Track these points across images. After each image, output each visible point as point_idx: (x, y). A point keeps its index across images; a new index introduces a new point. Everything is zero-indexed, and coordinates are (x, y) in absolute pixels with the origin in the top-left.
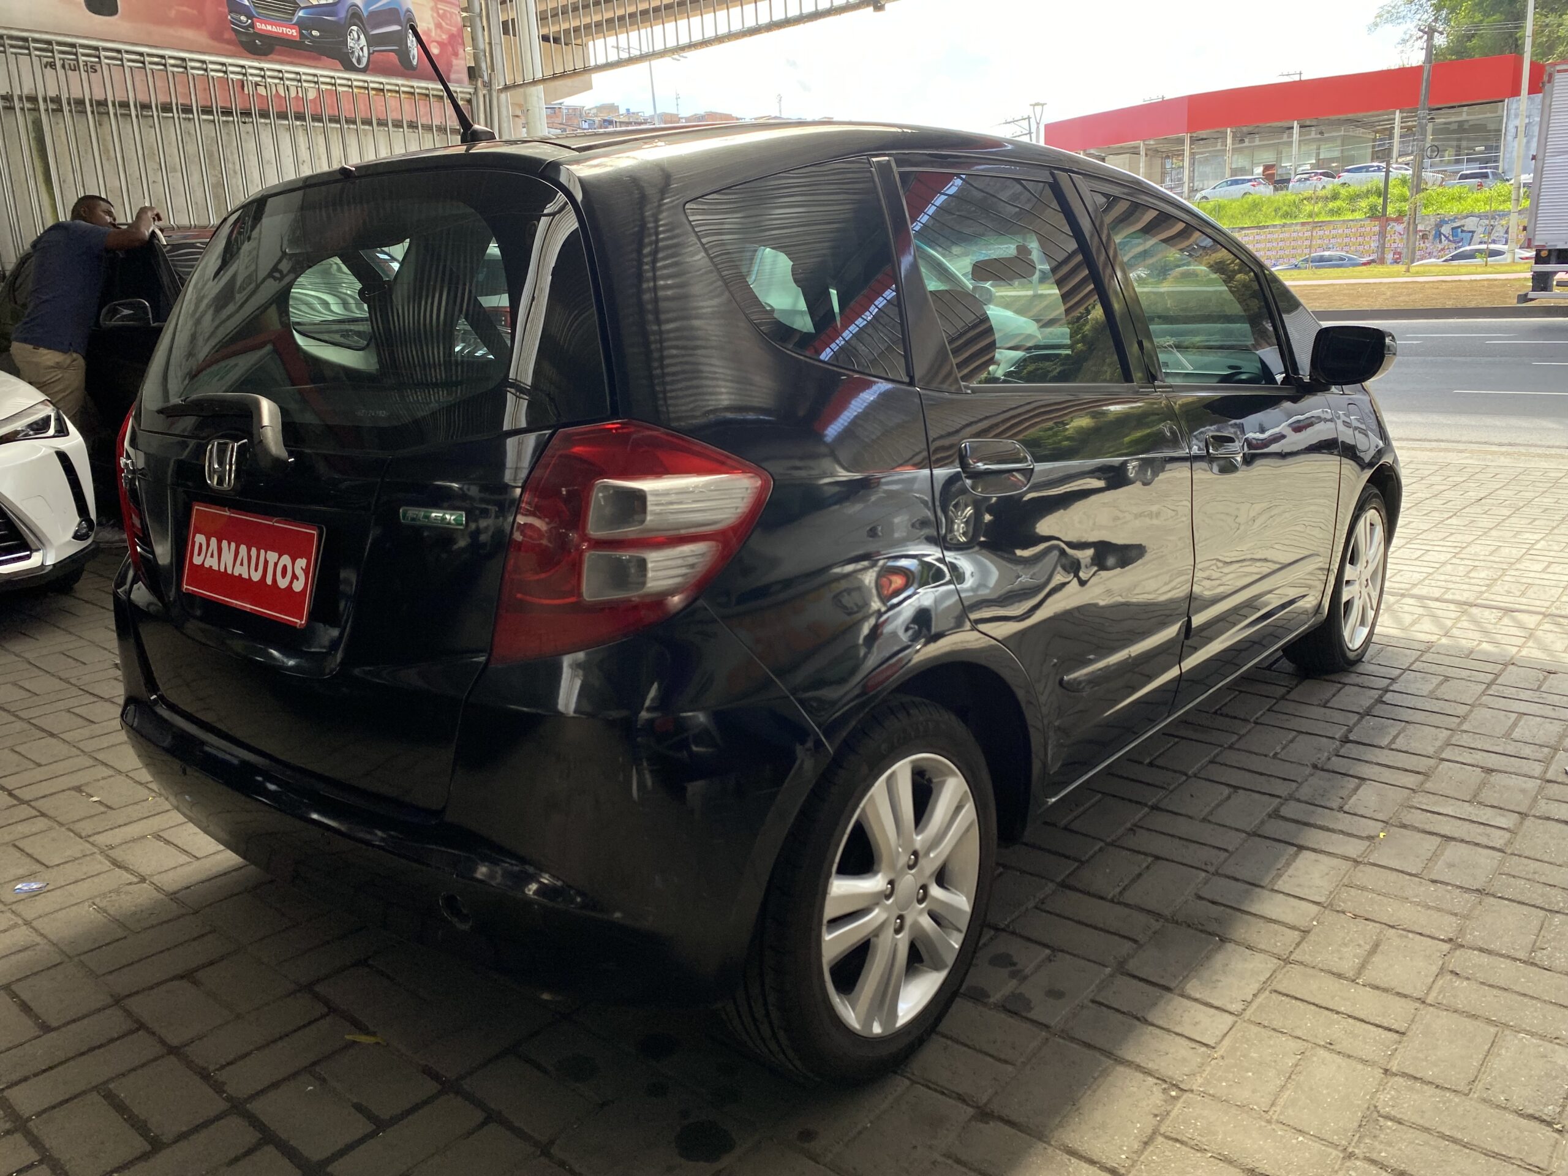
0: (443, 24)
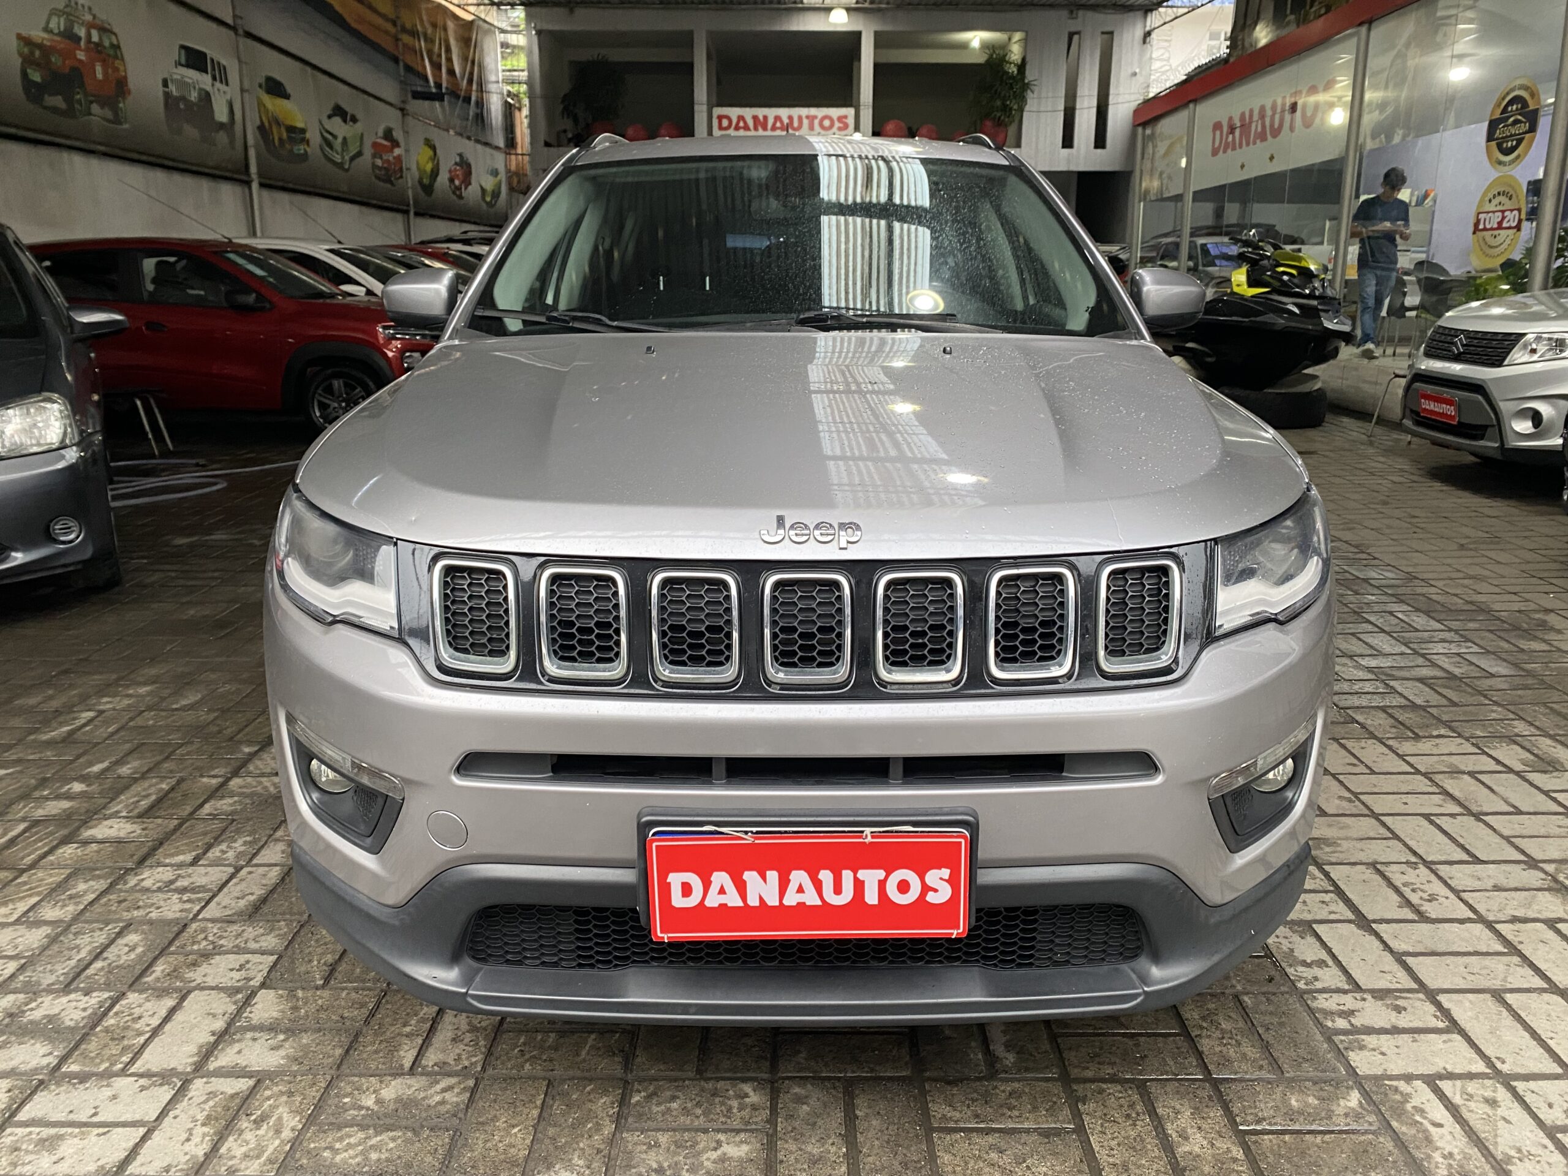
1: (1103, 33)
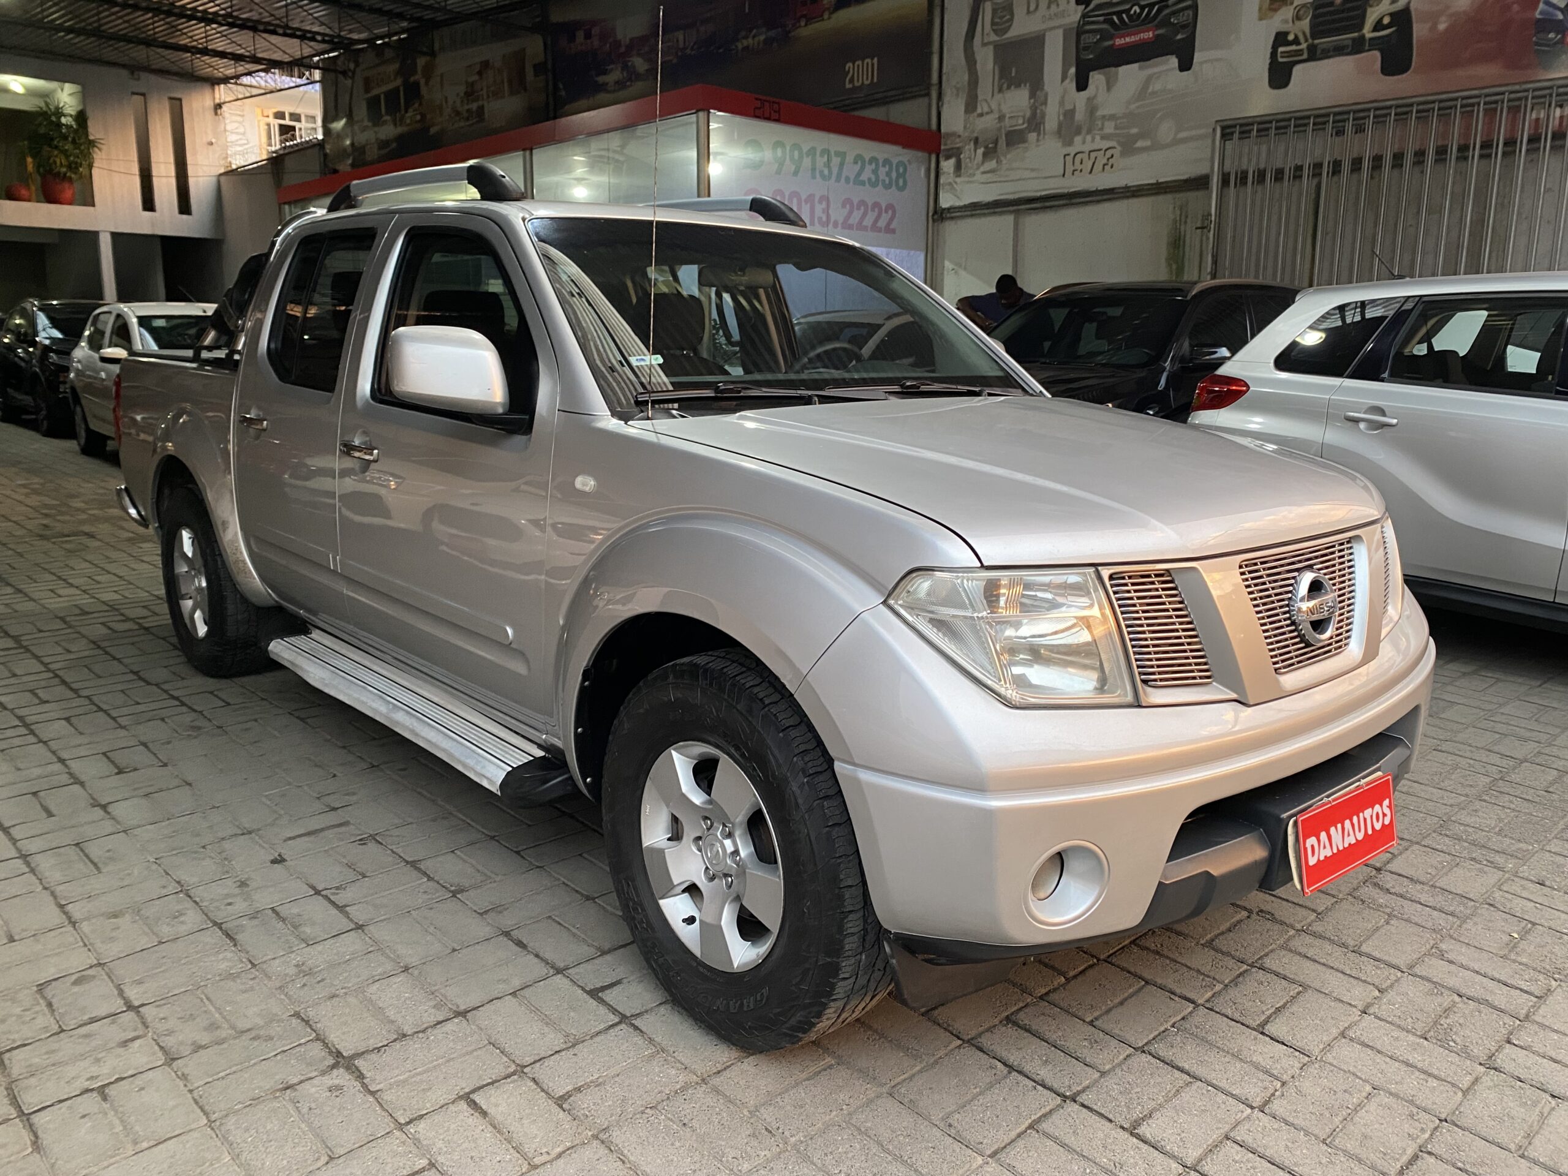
1: (171, 98)
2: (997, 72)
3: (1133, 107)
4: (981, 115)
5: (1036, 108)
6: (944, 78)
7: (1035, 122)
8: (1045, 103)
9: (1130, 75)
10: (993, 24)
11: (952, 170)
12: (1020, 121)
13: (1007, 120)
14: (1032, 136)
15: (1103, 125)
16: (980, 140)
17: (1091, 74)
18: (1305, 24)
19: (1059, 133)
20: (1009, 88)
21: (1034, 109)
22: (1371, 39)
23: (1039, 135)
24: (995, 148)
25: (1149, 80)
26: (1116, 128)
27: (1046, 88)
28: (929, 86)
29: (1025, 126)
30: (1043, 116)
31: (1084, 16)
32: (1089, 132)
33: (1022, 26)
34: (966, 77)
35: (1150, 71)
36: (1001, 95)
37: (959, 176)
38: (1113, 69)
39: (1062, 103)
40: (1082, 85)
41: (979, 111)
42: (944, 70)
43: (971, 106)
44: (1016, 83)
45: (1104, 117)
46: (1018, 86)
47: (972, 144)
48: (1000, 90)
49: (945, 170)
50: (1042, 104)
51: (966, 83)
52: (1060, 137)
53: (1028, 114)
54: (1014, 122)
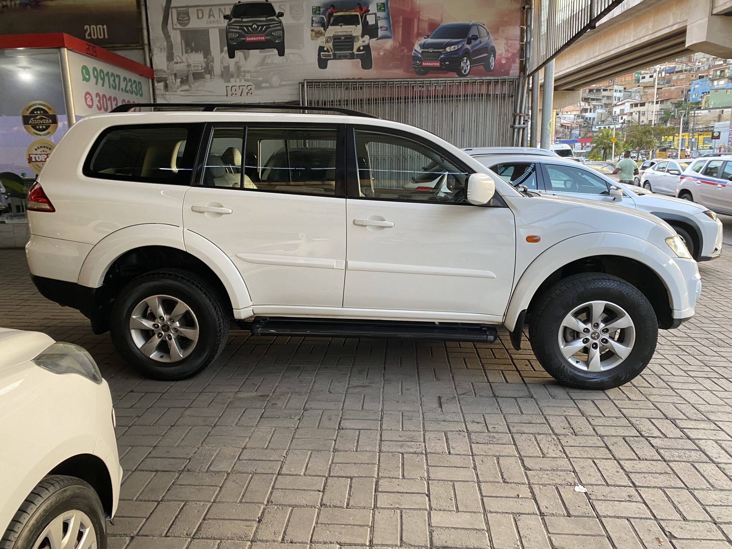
0: (510, 49)
2: (183, 43)
3: (258, 68)
4: (177, 63)
5: (208, 63)
6: (152, 42)
7: (209, 70)
8: (213, 61)
9: (255, 54)
10: (178, 20)
11: (162, 88)
12: (200, 68)
13: (192, 67)
14: (208, 76)
15: (244, 74)
16: (178, 75)
17: (236, 51)
18: (331, 44)
19: (222, 76)
20: (191, 52)
21: (207, 64)
22: (357, 54)
23: (211, 75)
24: (187, 80)
25: (265, 58)
26: (251, 77)
27: (212, 54)
28: (143, 45)
29: (203, 71)
30: (212, 67)
31: (229, 24)
32: (238, 77)
33: (195, 24)
34: (165, 43)
35: (265, 54)
36: (187, 54)
37: (168, 91)
38: (246, 50)
39: (222, 62)
40: (232, 55)
41: (175, 61)
42: (151, 38)
43: (170, 57)
44: (195, 50)
45: (245, 71)
46: (197, 51)
47: (173, 76)
48: (186, 52)
49: (158, 87)
50: (211, 62)
51: (166, 47)
52: (223, 78)
53: (204, 65)
54: (197, 68)
